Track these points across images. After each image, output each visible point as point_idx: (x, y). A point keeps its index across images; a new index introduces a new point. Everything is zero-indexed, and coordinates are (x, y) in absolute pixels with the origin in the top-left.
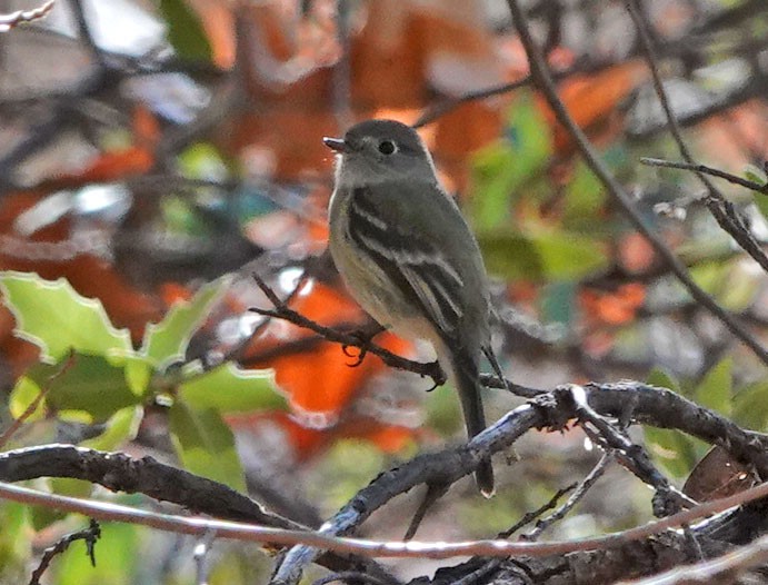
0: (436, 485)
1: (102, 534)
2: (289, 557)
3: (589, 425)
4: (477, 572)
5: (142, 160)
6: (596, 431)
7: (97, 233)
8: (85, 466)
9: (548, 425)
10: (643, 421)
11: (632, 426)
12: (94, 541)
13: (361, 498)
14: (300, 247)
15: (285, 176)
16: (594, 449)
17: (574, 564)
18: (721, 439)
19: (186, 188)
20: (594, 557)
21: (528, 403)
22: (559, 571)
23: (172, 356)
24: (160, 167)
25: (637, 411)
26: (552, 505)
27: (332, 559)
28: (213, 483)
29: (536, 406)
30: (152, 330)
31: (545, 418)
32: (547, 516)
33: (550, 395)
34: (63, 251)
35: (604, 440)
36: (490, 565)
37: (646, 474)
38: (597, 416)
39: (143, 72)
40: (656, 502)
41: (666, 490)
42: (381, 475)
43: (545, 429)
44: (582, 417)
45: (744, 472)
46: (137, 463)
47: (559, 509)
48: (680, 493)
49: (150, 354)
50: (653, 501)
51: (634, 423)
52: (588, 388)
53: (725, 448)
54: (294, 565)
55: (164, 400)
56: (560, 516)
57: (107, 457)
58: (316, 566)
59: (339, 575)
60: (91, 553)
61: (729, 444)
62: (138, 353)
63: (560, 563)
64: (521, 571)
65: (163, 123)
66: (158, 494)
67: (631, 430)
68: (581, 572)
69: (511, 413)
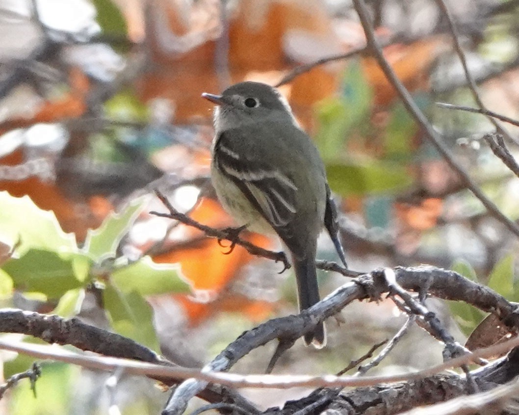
0: (286, 341)
1: (42, 375)
2: (177, 392)
3: (397, 298)
4: (315, 403)
5: (76, 107)
6: (402, 301)
7: (43, 159)
8: (29, 325)
9: (367, 297)
10: (437, 295)
11: (428, 299)
12: (35, 380)
13: (231, 349)
14: (192, 170)
15: (180, 119)
16: (401, 315)
17: (384, 398)
18: (493, 308)
19: (108, 128)
20: (400, 394)
21: (353, 281)
22: (374, 403)
23: (107, 253)
24: (90, 112)
25: (433, 287)
26: (369, 356)
27: (209, 393)
28: (123, 338)
29: (359, 284)
30: (92, 234)
31: (364, 292)
32: (366, 363)
33: (369, 276)
34: (19, 172)
35: (407, 308)
36: (324, 399)
37: (438, 333)
38: (403, 291)
39: (77, 43)
40: (446, 353)
41: (453, 345)
42: (245, 333)
43: (365, 300)
44: (392, 292)
45: (510, 332)
46: (67, 323)
47: (375, 358)
48: (463, 347)
49: (90, 251)
50: (443, 352)
51: (430, 297)
52: (397, 270)
53: (496, 315)
54: (181, 398)
55: (99, 285)
56: (376, 364)
57: (46, 318)
58: (197, 398)
59: (214, 405)
60: (33, 388)
61: (499, 312)
62: (82, 250)
63: (375, 398)
64: (347, 403)
65: (92, 80)
66: (82, 346)
67: (428, 301)
68: (391, 404)
69: (340, 288)
